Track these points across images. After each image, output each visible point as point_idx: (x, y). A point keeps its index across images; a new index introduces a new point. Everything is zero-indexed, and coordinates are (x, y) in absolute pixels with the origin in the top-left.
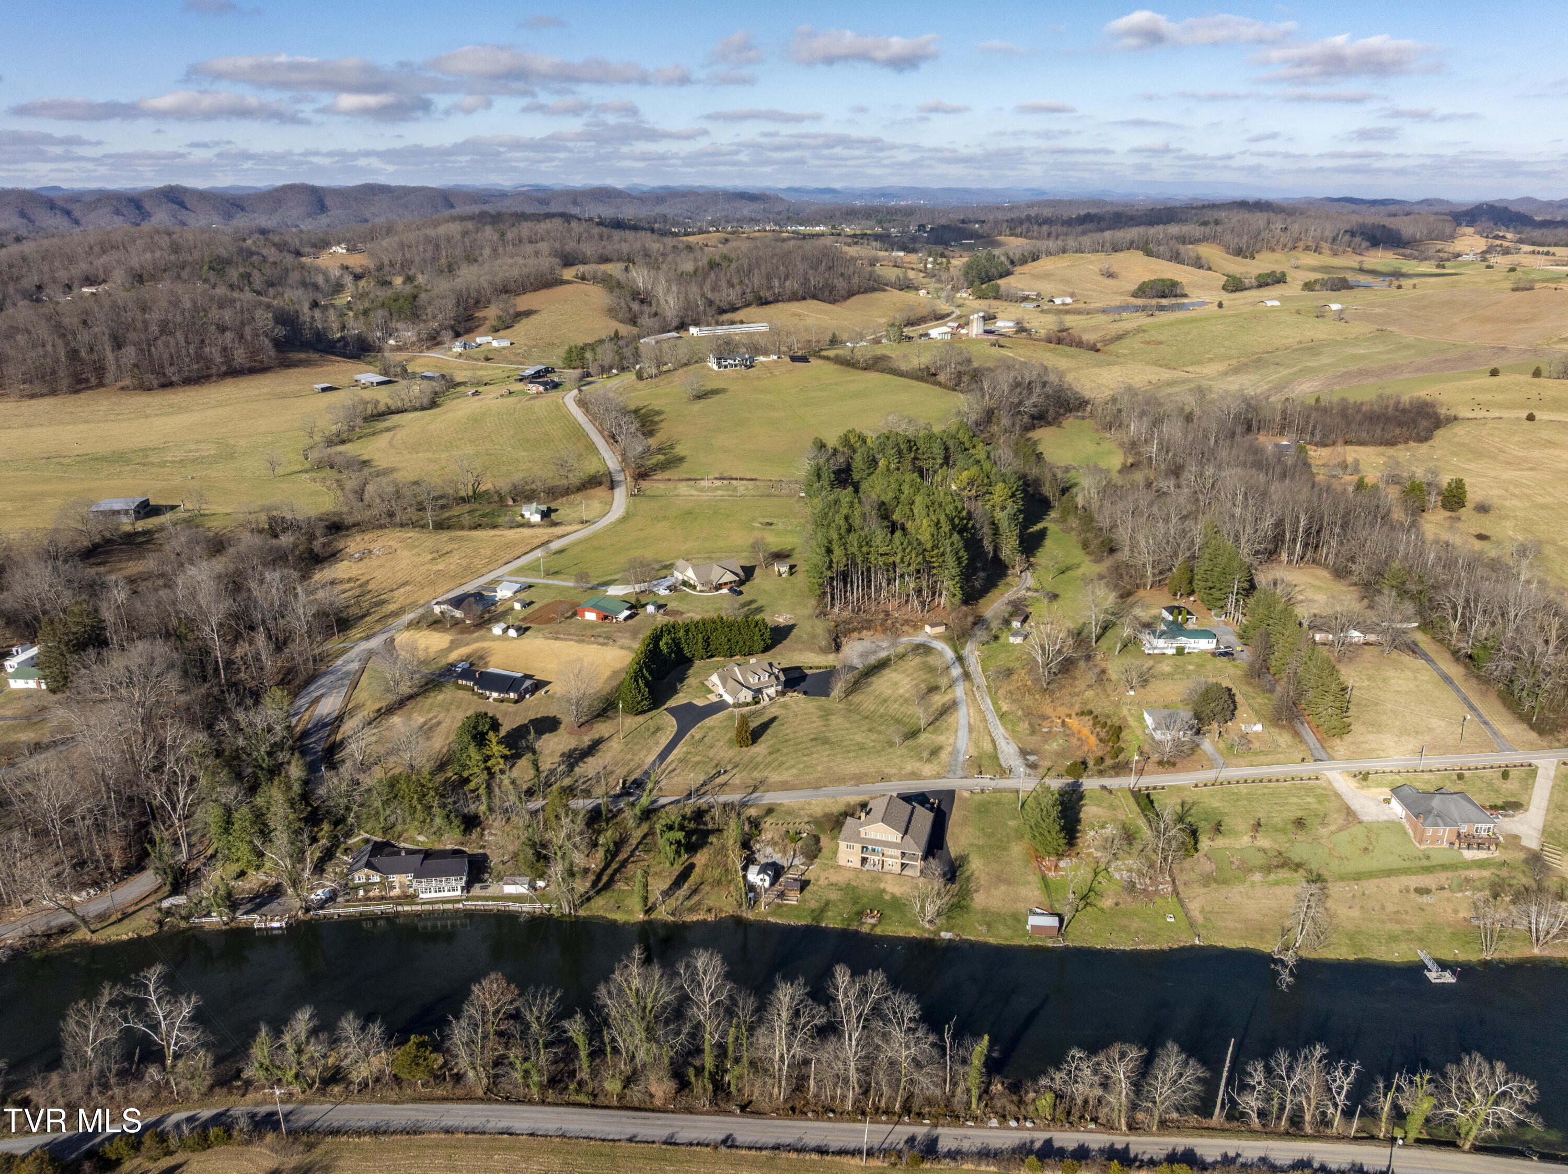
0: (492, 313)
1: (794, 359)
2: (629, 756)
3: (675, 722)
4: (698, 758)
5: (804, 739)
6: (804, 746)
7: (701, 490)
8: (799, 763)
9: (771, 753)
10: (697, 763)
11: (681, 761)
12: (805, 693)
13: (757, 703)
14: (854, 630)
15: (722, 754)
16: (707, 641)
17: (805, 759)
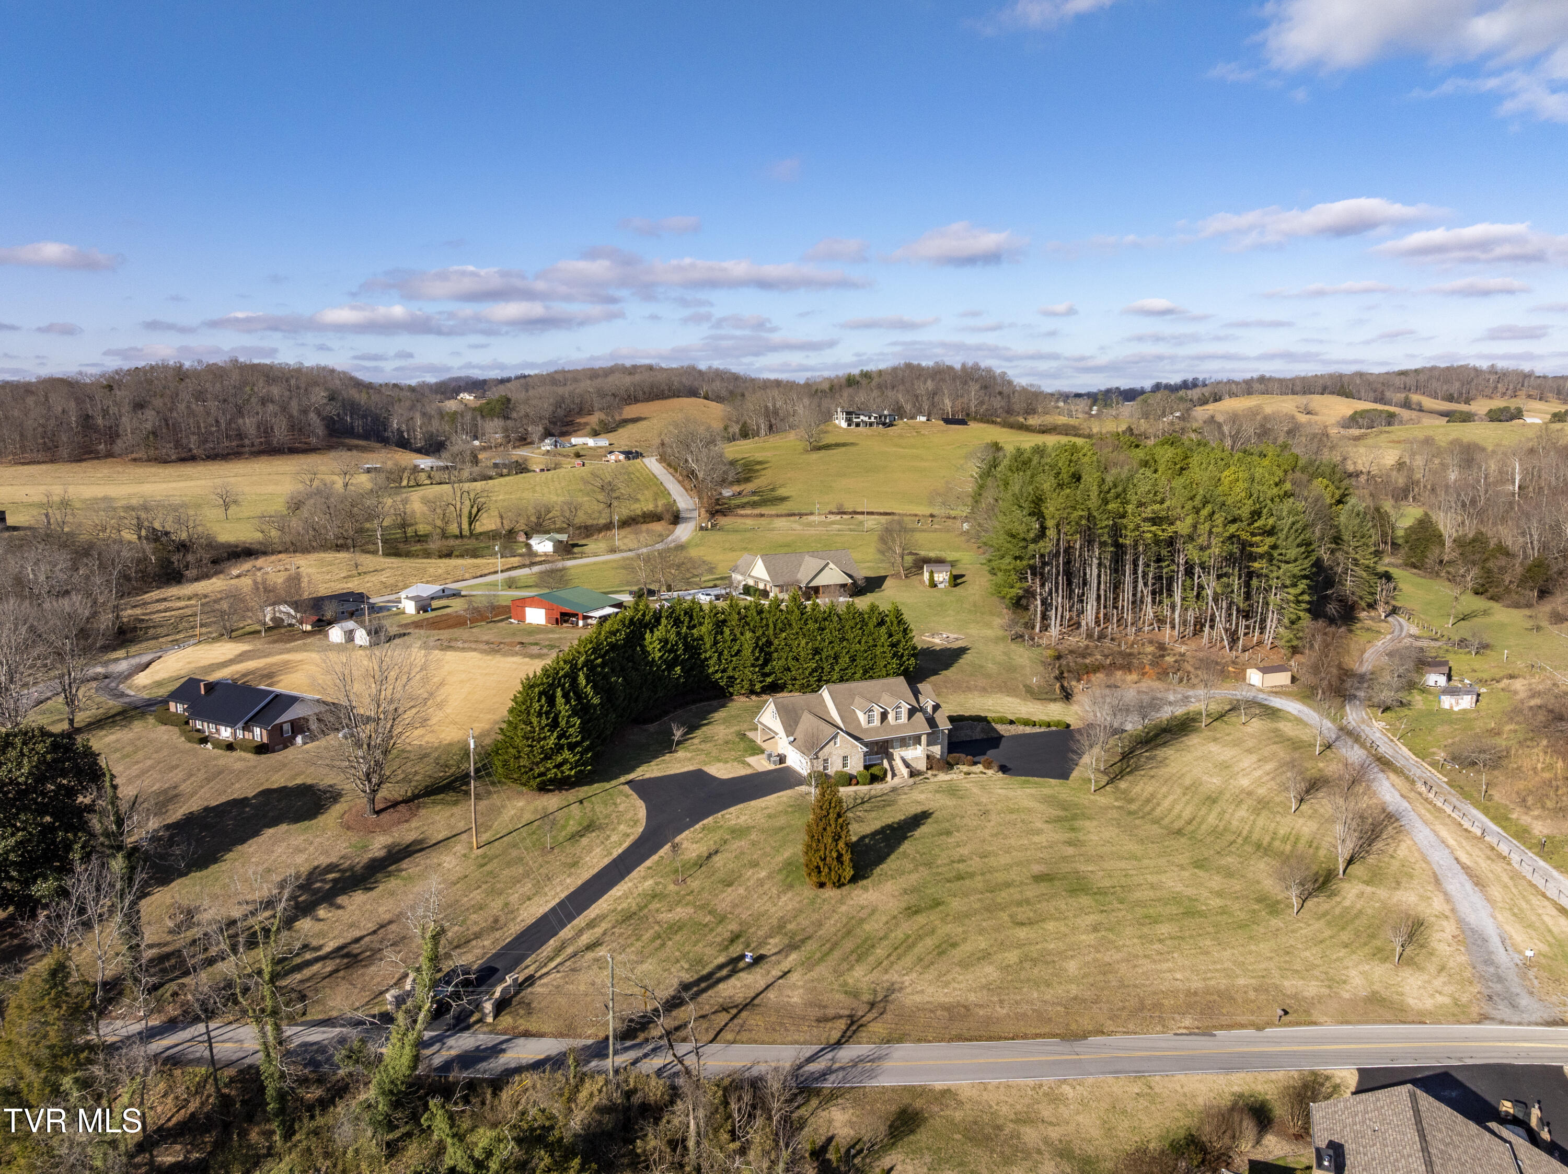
0: (594, 420)
1: (948, 421)
2: (477, 896)
3: (642, 813)
4: (681, 913)
5: (1013, 875)
6: (1014, 893)
7: (810, 525)
8: (1002, 946)
9: (912, 911)
10: (676, 928)
11: (627, 917)
12: (1004, 769)
13: (874, 779)
14: (1097, 668)
15: (759, 905)
16: (765, 651)
17: (1022, 933)
